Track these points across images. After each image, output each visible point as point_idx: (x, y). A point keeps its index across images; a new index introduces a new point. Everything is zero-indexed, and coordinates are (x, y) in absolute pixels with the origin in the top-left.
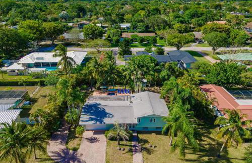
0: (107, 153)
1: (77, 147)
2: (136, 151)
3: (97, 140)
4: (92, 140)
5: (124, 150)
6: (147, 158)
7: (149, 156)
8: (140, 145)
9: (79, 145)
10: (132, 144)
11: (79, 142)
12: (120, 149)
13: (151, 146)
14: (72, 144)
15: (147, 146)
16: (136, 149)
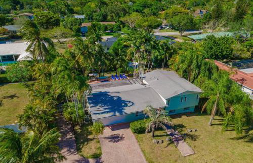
0: (143, 151)
1: (98, 152)
2: (177, 140)
3: (122, 138)
4: (115, 139)
5: (163, 142)
6: (195, 146)
7: (196, 143)
8: (177, 131)
9: (100, 148)
10: (169, 133)
11: (98, 145)
12: (158, 142)
13: (191, 131)
14: (88, 150)
15: (186, 131)
16: (176, 138)
